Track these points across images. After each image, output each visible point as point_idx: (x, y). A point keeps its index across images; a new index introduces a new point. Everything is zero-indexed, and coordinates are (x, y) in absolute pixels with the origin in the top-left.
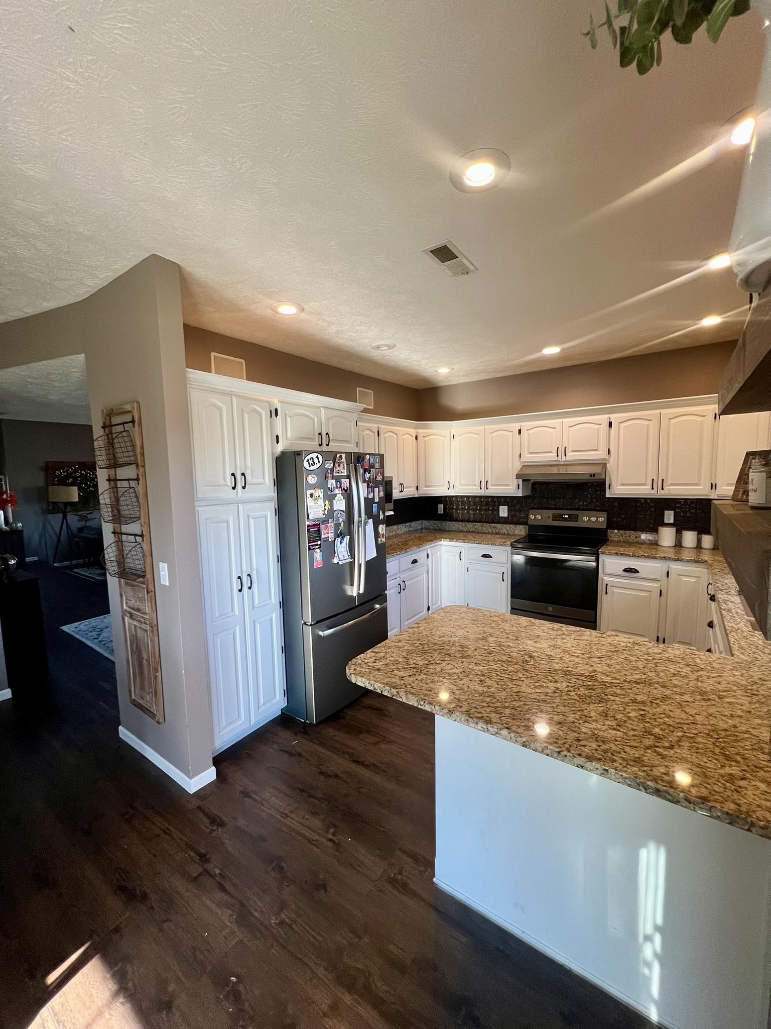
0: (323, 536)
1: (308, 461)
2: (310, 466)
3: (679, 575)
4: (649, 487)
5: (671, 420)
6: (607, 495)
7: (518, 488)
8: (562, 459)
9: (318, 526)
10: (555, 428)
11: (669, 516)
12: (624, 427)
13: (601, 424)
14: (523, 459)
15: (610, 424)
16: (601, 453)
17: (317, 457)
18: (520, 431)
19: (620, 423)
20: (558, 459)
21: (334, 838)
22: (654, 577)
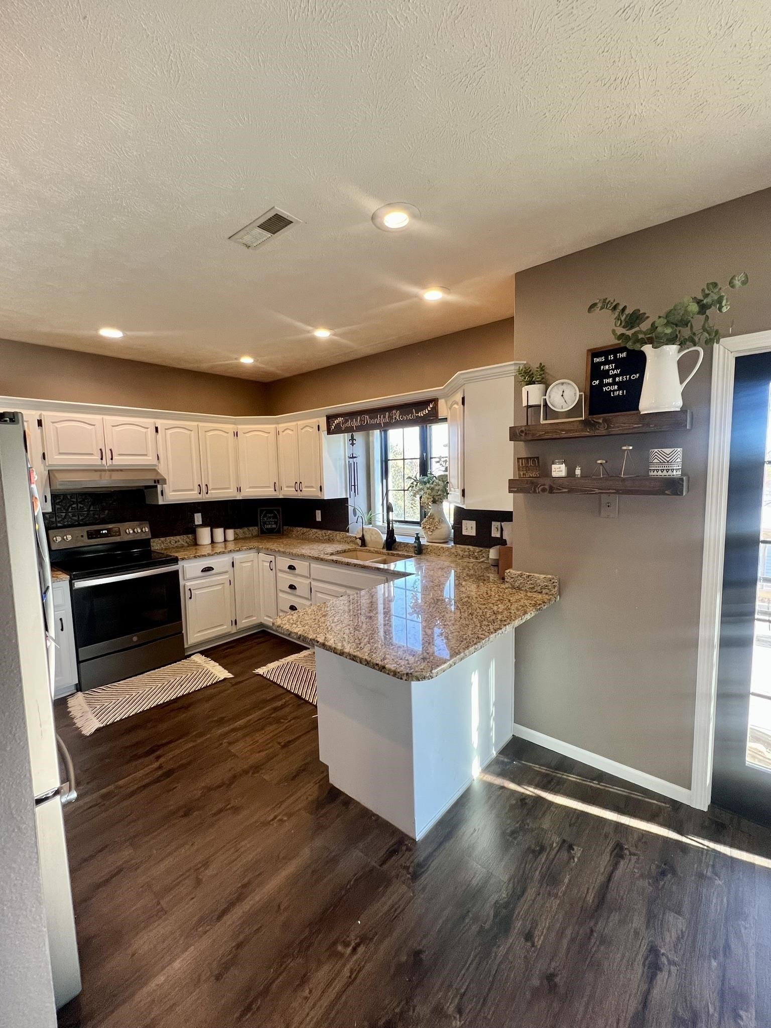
3: (240, 563)
4: (196, 492)
6: (161, 502)
7: (46, 501)
8: (107, 463)
10: (94, 425)
11: (198, 518)
12: (170, 434)
13: (147, 428)
14: (50, 460)
15: (157, 429)
16: (150, 458)
18: (40, 423)
19: (166, 429)
20: (102, 462)
21: (353, 944)
22: (224, 570)
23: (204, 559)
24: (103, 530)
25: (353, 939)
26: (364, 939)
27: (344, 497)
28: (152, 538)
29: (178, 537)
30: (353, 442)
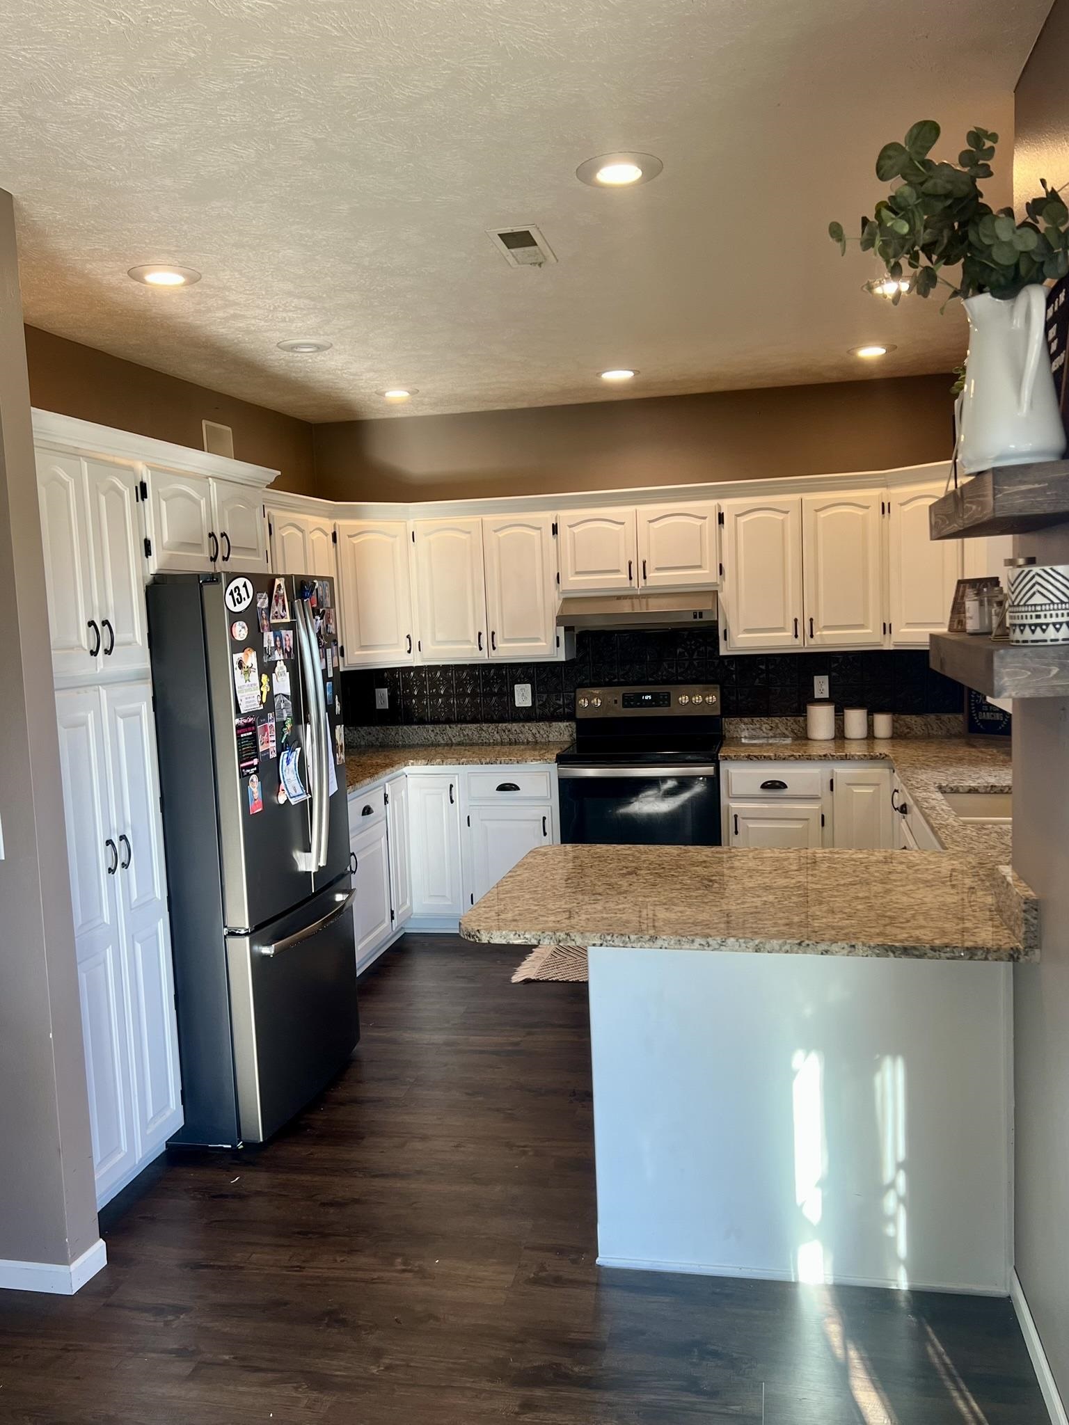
0: (261, 749)
1: (231, 594)
2: (235, 605)
3: (849, 784)
4: (791, 633)
5: (818, 513)
6: (723, 652)
7: (558, 646)
8: (638, 584)
9: (253, 728)
10: (623, 523)
11: (821, 686)
12: (744, 523)
13: (704, 518)
14: (565, 585)
15: (721, 518)
16: (707, 572)
17: (245, 586)
18: (555, 529)
19: (738, 515)
20: (631, 584)
22: (809, 793)
23: (769, 763)
24: (645, 694)
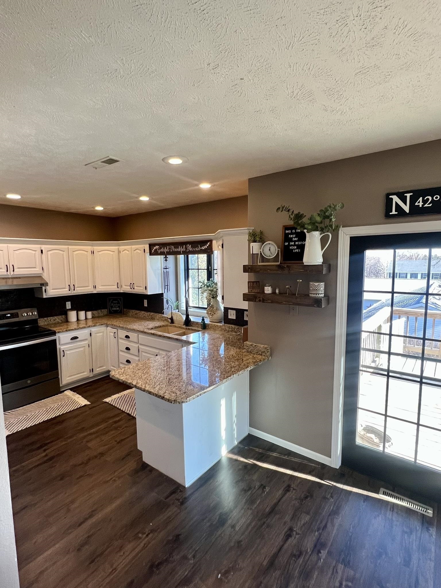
3: (96, 333)
4: (67, 289)
5: (74, 252)
6: (45, 297)
8: (11, 273)
10: (2, 250)
11: (68, 305)
12: (50, 254)
13: (36, 251)
15: (42, 251)
16: (38, 269)
19: (48, 251)
20: (7, 273)
21: (147, 533)
22: (85, 338)
23: (73, 331)
24: (7, 314)
25: (147, 531)
26: (152, 531)
27: (161, 292)
28: (38, 319)
29: (56, 317)
30: (166, 259)
